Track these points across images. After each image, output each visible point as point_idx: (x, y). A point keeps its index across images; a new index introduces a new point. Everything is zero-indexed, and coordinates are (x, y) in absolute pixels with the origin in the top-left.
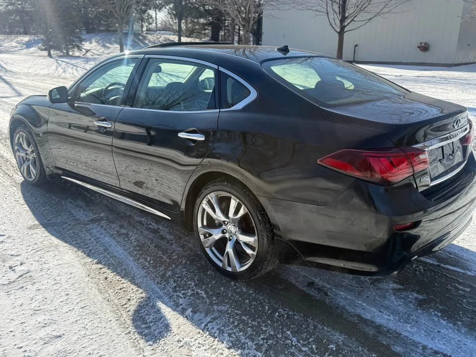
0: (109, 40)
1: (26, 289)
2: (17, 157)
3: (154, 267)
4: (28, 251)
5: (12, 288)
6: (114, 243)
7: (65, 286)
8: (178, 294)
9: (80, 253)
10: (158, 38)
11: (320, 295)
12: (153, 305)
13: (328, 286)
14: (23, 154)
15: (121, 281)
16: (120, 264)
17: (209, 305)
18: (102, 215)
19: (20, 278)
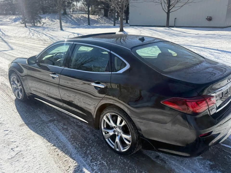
0: (54, 18)
1: (20, 161)
2: (13, 87)
3: (81, 148)
4: (20, 139)
5: (13, 161)
6: (61, 134)
7: (38, 159)
8: (93, 163)
9: (45, 140)
10: (78, 16)
11: (162, 163)
12: (81, 170)
13: (166, 158)
14: (15, 86)
15: (65, 156)
16: (64, 146)
17: (108, 170)
18: (55, 117)
19: (17, 155)
